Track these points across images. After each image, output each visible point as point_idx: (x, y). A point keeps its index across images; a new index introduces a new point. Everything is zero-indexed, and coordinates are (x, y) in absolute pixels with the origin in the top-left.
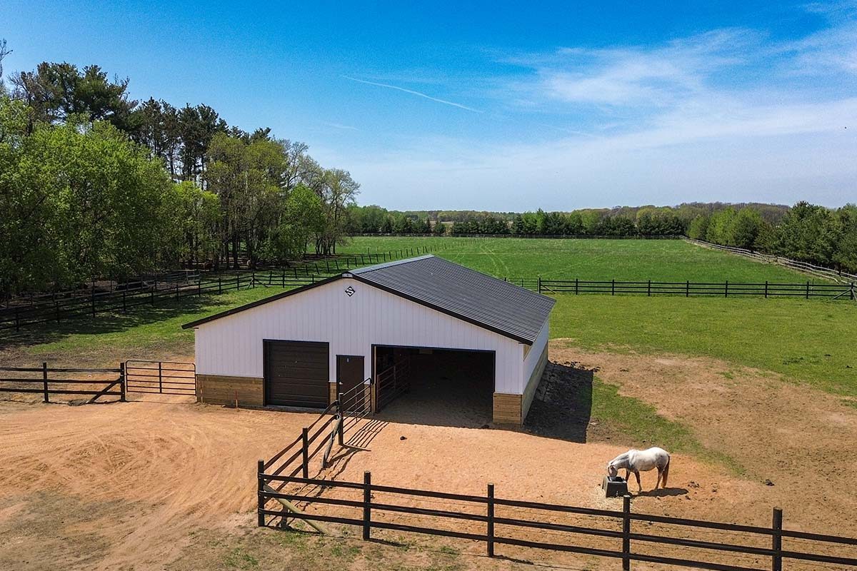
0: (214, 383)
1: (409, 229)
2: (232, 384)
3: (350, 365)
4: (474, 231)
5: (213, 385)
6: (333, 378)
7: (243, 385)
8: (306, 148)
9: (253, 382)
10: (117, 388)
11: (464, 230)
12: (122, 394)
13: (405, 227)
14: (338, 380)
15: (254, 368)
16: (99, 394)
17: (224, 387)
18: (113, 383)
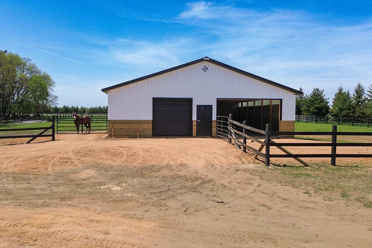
0: (120, 125)
1: (68, 111)
2: (131, 125)
3: (204, 110)
4: (100, 112)
5: (119, 126)
6: (194, 118)
7: (139, 125)
8: (30, 60)
9: (146, 123)
10: (50, 132)
11: (95, 111)
12: (53, 136)
13: (65, 110)
14: (197, 119)
15: (147, 114)
16: (35, 137)
17: (127, 127)
18: (47, 129)
